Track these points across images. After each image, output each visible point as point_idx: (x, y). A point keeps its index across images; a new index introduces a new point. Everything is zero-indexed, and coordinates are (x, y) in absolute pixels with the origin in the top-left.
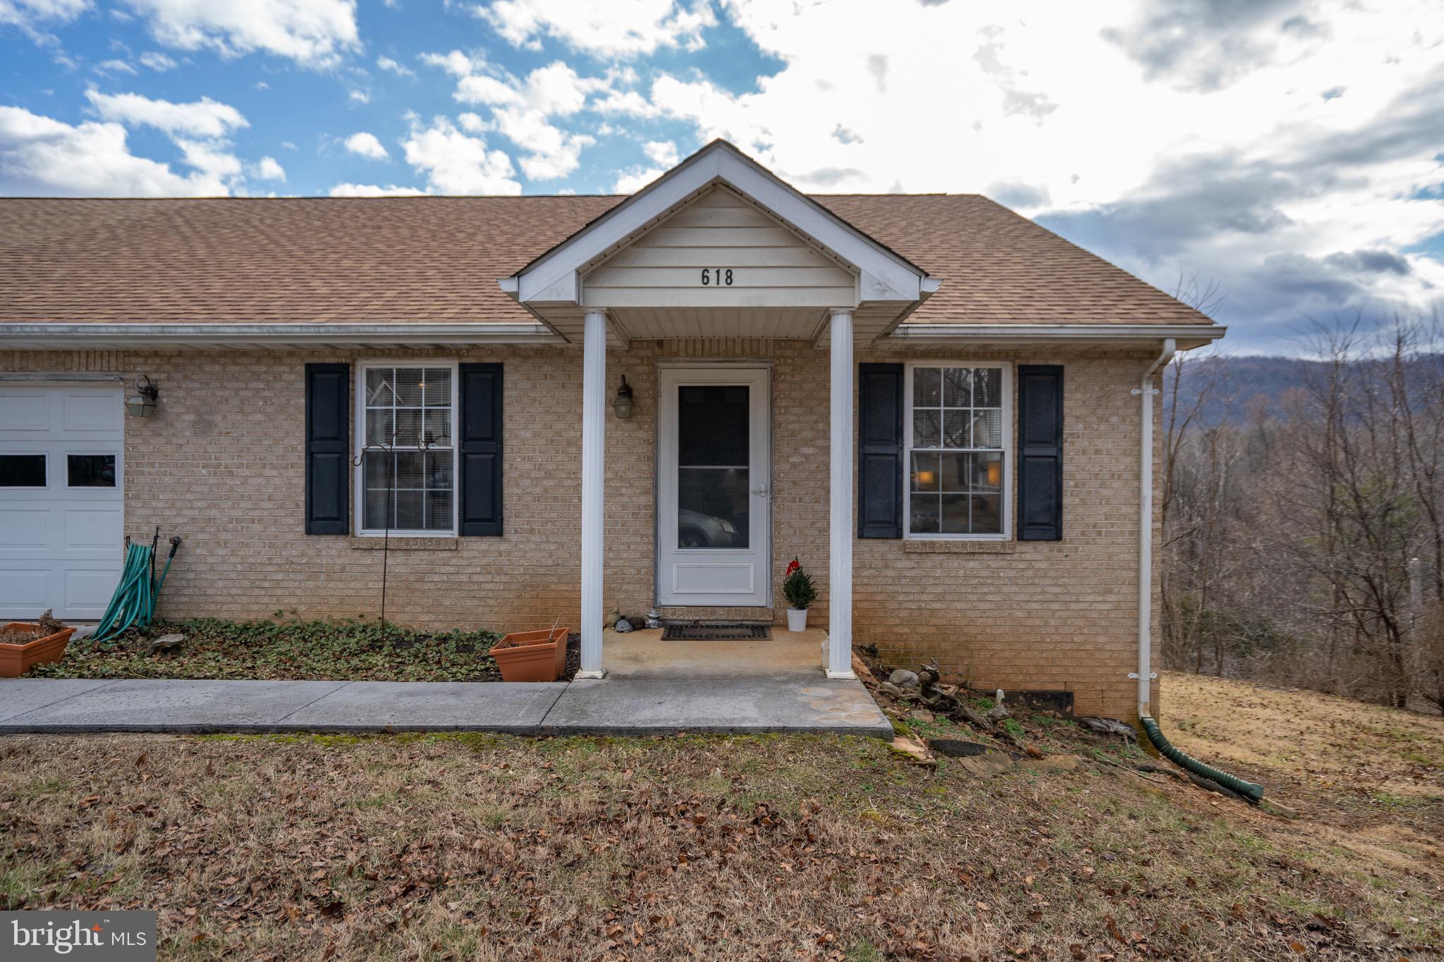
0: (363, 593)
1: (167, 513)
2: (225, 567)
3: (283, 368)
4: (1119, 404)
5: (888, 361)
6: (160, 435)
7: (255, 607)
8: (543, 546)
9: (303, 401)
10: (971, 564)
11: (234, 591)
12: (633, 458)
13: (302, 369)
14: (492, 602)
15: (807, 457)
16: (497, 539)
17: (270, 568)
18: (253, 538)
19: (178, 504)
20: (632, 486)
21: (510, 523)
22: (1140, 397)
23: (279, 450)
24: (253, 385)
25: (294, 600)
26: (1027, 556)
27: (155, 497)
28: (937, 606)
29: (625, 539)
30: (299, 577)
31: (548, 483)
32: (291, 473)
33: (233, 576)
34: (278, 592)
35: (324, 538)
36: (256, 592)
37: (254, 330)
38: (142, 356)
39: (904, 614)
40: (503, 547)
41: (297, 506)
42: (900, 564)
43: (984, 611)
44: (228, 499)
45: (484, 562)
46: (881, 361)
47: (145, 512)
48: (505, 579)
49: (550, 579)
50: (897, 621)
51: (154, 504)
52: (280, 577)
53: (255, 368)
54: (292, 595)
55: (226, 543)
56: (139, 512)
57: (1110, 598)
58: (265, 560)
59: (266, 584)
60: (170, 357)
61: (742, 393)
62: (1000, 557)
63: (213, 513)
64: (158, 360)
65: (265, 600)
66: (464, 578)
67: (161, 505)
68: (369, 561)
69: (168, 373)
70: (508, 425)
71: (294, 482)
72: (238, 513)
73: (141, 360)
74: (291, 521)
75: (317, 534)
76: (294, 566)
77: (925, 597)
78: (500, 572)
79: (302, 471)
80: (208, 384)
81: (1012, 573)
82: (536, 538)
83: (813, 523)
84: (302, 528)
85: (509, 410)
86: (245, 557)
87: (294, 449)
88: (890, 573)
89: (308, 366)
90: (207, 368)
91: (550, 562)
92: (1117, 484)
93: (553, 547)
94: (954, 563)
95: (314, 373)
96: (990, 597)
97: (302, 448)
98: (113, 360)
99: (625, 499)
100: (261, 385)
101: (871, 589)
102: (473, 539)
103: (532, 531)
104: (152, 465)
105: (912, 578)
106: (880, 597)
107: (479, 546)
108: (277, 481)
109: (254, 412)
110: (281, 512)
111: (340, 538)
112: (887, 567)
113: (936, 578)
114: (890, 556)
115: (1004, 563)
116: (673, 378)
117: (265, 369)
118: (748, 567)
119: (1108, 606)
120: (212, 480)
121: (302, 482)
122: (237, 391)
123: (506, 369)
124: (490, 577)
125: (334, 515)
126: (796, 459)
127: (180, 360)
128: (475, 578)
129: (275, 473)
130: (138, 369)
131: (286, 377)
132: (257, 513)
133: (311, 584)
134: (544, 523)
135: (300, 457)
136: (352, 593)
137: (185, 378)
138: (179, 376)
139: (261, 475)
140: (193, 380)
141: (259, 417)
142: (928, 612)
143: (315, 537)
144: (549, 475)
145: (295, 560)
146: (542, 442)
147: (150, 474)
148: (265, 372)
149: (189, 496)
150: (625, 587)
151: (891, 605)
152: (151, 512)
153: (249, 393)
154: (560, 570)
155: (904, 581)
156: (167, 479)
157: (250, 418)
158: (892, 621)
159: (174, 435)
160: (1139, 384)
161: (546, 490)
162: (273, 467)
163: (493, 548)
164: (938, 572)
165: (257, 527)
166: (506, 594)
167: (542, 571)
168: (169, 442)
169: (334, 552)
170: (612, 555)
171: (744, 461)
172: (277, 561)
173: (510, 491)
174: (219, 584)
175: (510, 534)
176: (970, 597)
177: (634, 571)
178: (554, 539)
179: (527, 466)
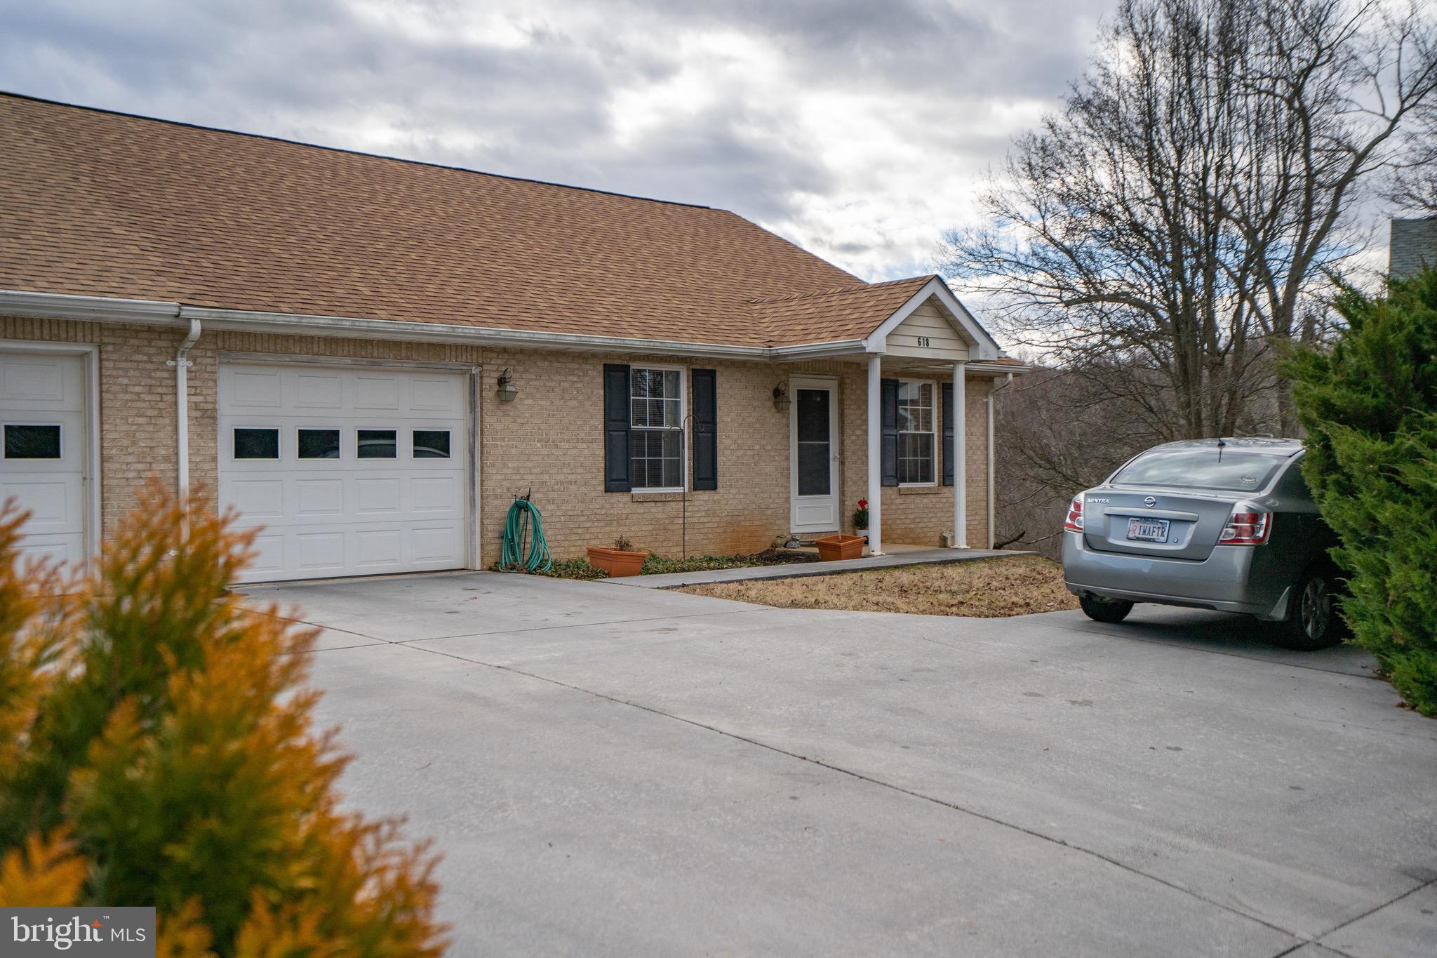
0: (639, 534)
1: (515, 477)
2: (554, 519)
3: (588, 366)
4: (979, 406)
5: (893, 377)
6: (508, 415)
7: (573, 549)
8: (737, 496)
9: (602, 392)
10: (925, 500)
11: (559, 538)
12: (780, 437)
13: (601, 368)
14: (710, 536)
15: (858, 436)
16: (713, 492)
17: (582, 519)
18: (570, 496)
19: (522, 471)
20: (780, 455)
21: (721, 481)
22: (987, 403)
23: (587, 429)
24: (571, 378)
25: (596, 542)
26: (943, 495)
27: (505, 466)
28: (912, 526)
29: (777, 490)
30: (601, 524)
31: (739, 453)
32: (594, 446)
33: (559, 525)
34: (588, 536)
35: (615, 494)
36: (574, 537)
37: (612, 341)
38: (495, 352)
39: (899, 532)
40: (716, 497)
41: (599, 471)
42: (898, 502)
44: (555, 466)
45: (706, 508)
46: (888, 378)
47: (499, 477)
48: (717, 519)
49: (740, 518)
50: (897, 536)
51: (505, 470)
52: (588, 525)
53: (571, 366)
54: (597, 538)
55: (553, 501)
56: (494, 477)
57: (977, 518)
58: (579, 513)
59: (580, 531)
60: (515, 353)
61: (825, 395)
62: (935, 496)
63: (545, 477)
64: (506, 356)
65: (579, 543)
66: (695, 520)
67: (509, 471)
68: (642, 510)
69: (514, 366)
70: (719, 413)
71: (597, 453)
72: (561, 477)
73: (494, 355)
74: (594, 482)
75: (612, 492)
76: (597, 516)
77: (908, 521)
78: (715, 515)
79: (602, 444)
80: (540, 376)
81: (941, 505)
82: (733, 491)
83: (861, 477)
84: (602, 488)
85: (719, 402)
86: (567, 510)
87: (596, 427)
88: (894, 507)
89: (605, 365)
90: (540, 364)
91: (740, 507)
92: (979, 453)
93: (742, 496)
94: (918, 500)
95: (609, 370)
96: (933, 520)
97: (601, 427)
98: (475, 353)
99: (777, 463)
100: (575, 379)
101: (888, 517)
102: (700, 492)
103: (731, 486)
104: (503, 439)
105: (903, 510)
106: (892, 522)
107: (704, 496)
108: (586, 452)
109: (571, 399)
110: (589, 476)
111: (625, 494)
112: (892, 503)
113: (912, 509)
114: (893, 497)
115: (938, 499)
116: (796, 384)
117: (577, 366)
118: (830, 507)
119: (976, 523)
120: (544, 452)
121: (602, 453)
122: (560, 382)
123: (718, 373)
124: (709, 518)
125: (624, 477)
126: (853, 438)
127: (521, 357)
128: (702, 520)
129: (584, 446)
130: (493, 362)
131: (590, 372)
132: (573, 477)
133: (608, 529)
134: (737, 480)
135: (600, 434)
136: (632, 534)
137: (525, 370)
138: (521, 369)
139: (575, 448)
140: (530, 373)
141: (574, 403)
143: (609, 494)
144: (740, 448)
145: (598, 512)
146: (736, 425)
147: (502, 446)
148: (578, 369)
149: (529, 464)
150: (778, 522)
151: (894, 527)
152: (503, 477)
153: (566, 385)
154: (746, 512)
155: (899, 512)
156: (513, 451)
157: (568, 404)
159: (518, 416)
160: (986, 395)
161: (738, 458)
162: (583, 441)
163: (711, 498)
164: (913, 506)
165: (573, 488)
166: (718, 530)
167: (736, 513)
168: (515, 422)
169: (621, 505)
170: (770, 501)
171: (827, 439)
172: (586, 512)
173: (720, 458)
174: (550, 532)
175: (720, 490)
176: (925, 520)
177: (782, 511)
178: (743, 491)
179: (728, 441)
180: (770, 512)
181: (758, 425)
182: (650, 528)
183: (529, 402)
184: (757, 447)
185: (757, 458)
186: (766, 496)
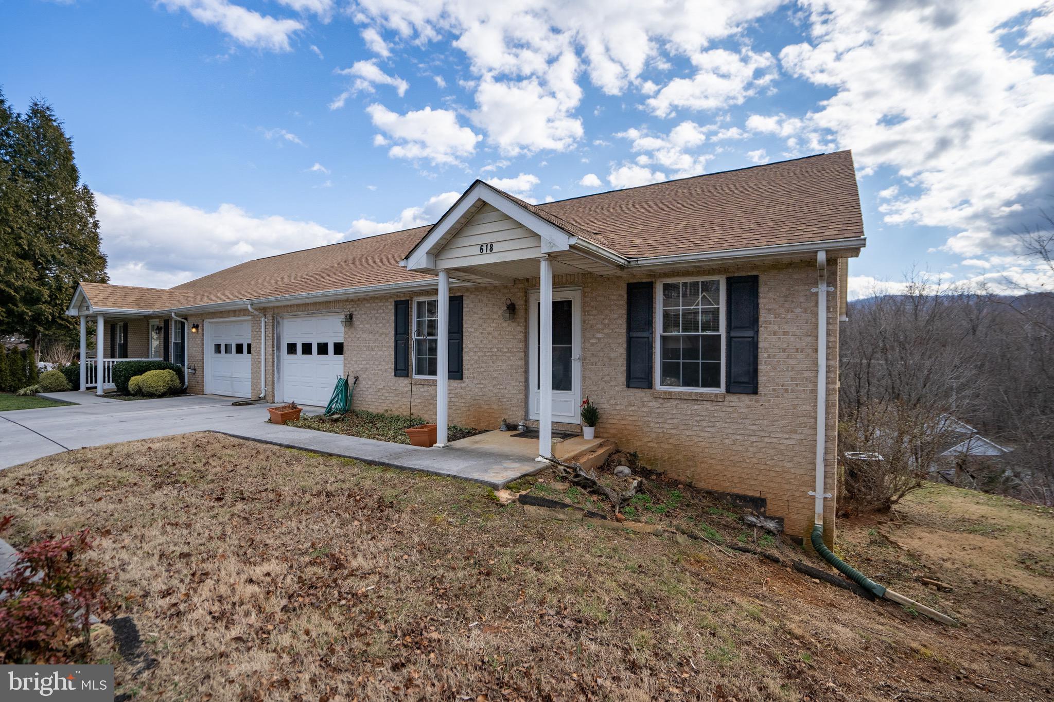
1: (354, 366)
2: (371, 390)
3: (388, 303)
4: (802, 299)
5: (644, 280)
6: (354, 333)
7: (380, 408)
8: (478, 386)
9: (394, 317)
10: (696, 407)
11: (373, 400)
12: (516, 341)
13: (393, 303)
14: (459, 412)
15: (599, 339)
16: (460, 381)
17: (384, 391)
18: (379, 377)
19: (357, 362)
20: (515, 356)
21: (466, 374)
22: (817, 294)
23: (387, 339)
24: (379, 311)
25: (391, 405)
26: (734, 404)
27: (351, 359)
28: (674, 432)
29: (512, 383)
30: (393, 395)
31: (480, 354)
32: (390, 349)
33: (373, 393)
34: (387, 401)
35: (401, 378)
36: (380, 401)
38: (348, 301)
39: (654, 435)
40: (463, 385)
41: (392, 364)
42: (651, 405)
43: (704, 438)
44: (372, 360)
45: (456, 392)
46: (640, 281)
48: (463, 401)
49: (481, 402)
50: (650, 439)
52: (387, 395)
53: (380, 304)
54: (391, 403)
55: (371, 379)
56: (347, 365)
57: (794, 436)
58: (382, 387)
59: (383, 398)
60: (355, 301)
61: (568, 304)
62: (715, 403)
63: (368, 366)
64: (350, 303)
65: (382, 404)
67: (353, 363)
68: (416, 389)
69: (355, 308)
70: (465, 326)
71: (391, 353)
72: (374, 367)
74: (390, 370)
75: (398, 376)
76: (391, 390)
77: (666, 426)
78: (462, 397)
79: (393, 348)
80: (366, 312)
81: (722, 415)
82: (476, 381)
83: (603, 378)
84: (393, 374)
85: (465, 318)
86: (377, 385)
87: (391, 339)
88: (646, 410)
89: (395, 302)
90: (366, 305)
91: (481, 394)
92: (800, 356)
93: (482, 386)
94: (684, 405)
95: (397, 304)
96: (708, 429)
97: (394, 338)
98: (341, 304)
99: (512, 362)
100: (381, 311)
101: (635, 418)
102: (453, 381)
103: (474, 378)
104: (350, 346)
105: (659, 413)
106: (639, 424)
107: (455, 384)
108: (386, 353)
109: (379, 323)
110: (387, 367)
111: (407, 378)
112: (643, 405)
113: (673, 414)
114: (645, 399)
115: (717, 408)
116: (535, 298)
117: (383, 304)
118: (571, 402)
119: (793, 442)
120: (367, 352)
121: (393, 353)
122: (374, 314)
123: (464, 298)
124: (458, 399)
125: (405, 368)
126: (593, 341)
127: (358, 302)
128: (452, 400)
129: (385, 349)
130: (346, 307)
131: (389, 307)
132: (380, 367)
133: (397, 398)
134: (479, 374)
135: (393, 342)
138: (358, 309)
139: (381, 350)
140: (362, 310)
141: (381, 325)
142: (668, 435)
143: (397, 378)
144: (481, 350)
145: (391, 387)
146: (478, 333)
147: (351, 349)
148: (383, 306)
149: (361, 359)
150: (512, 408)
151: (646, 429)
152: (350, 365)
153: (378, 315)
154: (485, 398)
155: (653, 415)
156: (355, 352)
157: (378, 325)
158: (646, 439)
159: (357, 333)
160: (816, 284)
161: (479, 357)
162: (385, 346)
163: (459, 385)
164: (675, 411)
165: (380, 373)
166: (464, 408)
167: (477, 398)
168: (355, 336)
169: (406, 385)
170: (506, 391)
171: (569, 342)
172: (386, 388)
173: (465, 358)
174: (369, 396)
175: (465, 379)
176: (695, 428)
177: (516, 400)
178: (483, 382)
179: (472, 345)
180: (505, 400)
181: (496, 333)
182: (419, 401)
183: (361, 326)
184: (495, 350)
185: (494, 358)
186: (501, 387)
